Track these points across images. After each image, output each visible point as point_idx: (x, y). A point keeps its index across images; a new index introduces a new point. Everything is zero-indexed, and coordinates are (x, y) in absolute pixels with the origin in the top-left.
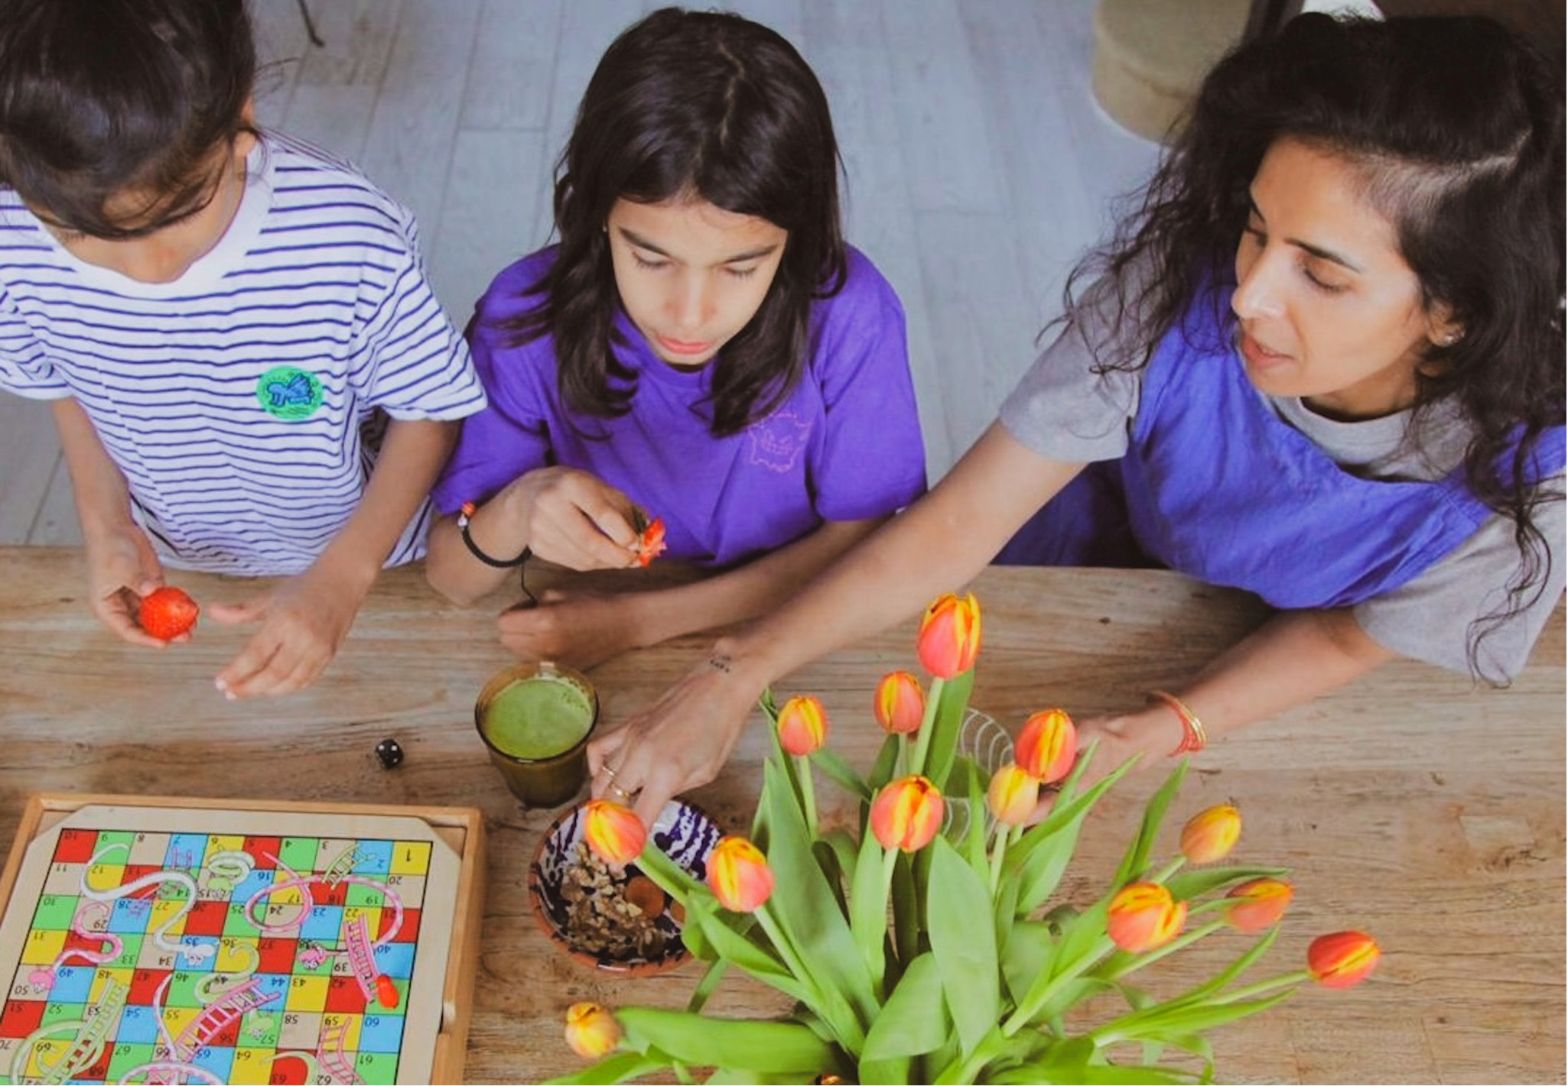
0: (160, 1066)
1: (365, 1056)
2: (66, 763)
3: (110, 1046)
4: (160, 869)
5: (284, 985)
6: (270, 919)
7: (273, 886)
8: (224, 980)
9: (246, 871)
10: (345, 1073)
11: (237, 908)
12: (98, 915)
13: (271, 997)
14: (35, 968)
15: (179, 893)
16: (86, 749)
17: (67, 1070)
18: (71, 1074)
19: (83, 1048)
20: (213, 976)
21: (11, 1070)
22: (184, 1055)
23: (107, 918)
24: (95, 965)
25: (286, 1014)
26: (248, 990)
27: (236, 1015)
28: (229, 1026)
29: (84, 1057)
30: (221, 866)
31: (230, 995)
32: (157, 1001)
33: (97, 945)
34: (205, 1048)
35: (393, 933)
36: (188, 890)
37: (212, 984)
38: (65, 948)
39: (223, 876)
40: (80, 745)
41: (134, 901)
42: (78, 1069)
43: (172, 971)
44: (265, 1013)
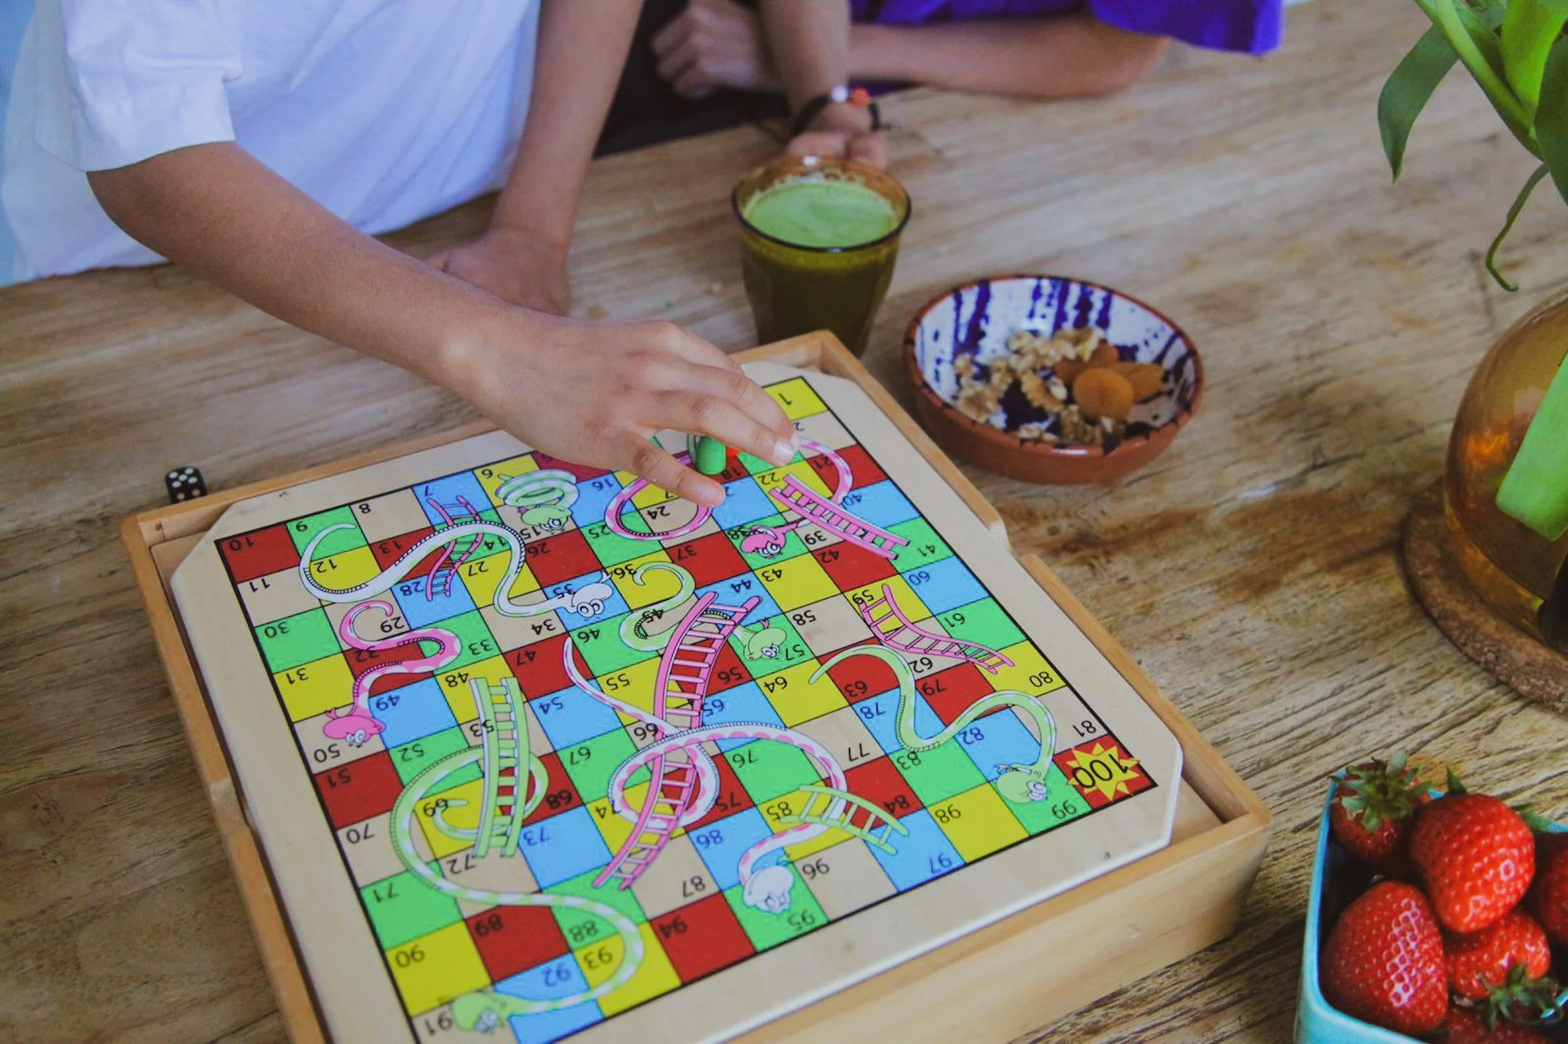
0: (660, 749)
1: (949, 616)
2: (78, 548)
3: (551, 761)
4: (431, 531)
5: (755, 584)
6: (658, 525)
7: (626, 491)
8: (659, 614)
9: (570, 489)
10: (942, 646)
11: (599, 531)
12: (378, 615)
13: (749, 606)
14: (325, 719)
15: (490, 546)
16: (100, 523)
17: (507, 819)
18: (518, 823)
19: (507, 781)
20: (638, 615)
21: (402, 858)
22: (687, 722)
23: (397, 613)
24: (431, 675)
25: (790, 615)
26: (706, 611)
27: (717, 644)
28: (717, 660)
29: (521, 791)
30: (525, 496)
31: (684, 626)
32: (576, 676)
33: (411, 649)
34: (709, 700)
35: (848, 480)
36: (499, 538)
37: (645, 625)
38: (358, 676)
39: (537, 506)
40: (86, 522)
41: (423, 580)
42: (522, 810)
43: (567, 633)
44: (759, 626)
